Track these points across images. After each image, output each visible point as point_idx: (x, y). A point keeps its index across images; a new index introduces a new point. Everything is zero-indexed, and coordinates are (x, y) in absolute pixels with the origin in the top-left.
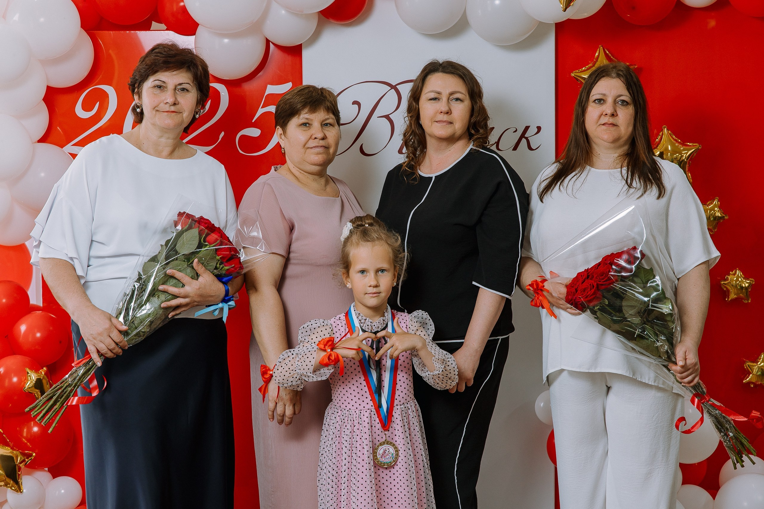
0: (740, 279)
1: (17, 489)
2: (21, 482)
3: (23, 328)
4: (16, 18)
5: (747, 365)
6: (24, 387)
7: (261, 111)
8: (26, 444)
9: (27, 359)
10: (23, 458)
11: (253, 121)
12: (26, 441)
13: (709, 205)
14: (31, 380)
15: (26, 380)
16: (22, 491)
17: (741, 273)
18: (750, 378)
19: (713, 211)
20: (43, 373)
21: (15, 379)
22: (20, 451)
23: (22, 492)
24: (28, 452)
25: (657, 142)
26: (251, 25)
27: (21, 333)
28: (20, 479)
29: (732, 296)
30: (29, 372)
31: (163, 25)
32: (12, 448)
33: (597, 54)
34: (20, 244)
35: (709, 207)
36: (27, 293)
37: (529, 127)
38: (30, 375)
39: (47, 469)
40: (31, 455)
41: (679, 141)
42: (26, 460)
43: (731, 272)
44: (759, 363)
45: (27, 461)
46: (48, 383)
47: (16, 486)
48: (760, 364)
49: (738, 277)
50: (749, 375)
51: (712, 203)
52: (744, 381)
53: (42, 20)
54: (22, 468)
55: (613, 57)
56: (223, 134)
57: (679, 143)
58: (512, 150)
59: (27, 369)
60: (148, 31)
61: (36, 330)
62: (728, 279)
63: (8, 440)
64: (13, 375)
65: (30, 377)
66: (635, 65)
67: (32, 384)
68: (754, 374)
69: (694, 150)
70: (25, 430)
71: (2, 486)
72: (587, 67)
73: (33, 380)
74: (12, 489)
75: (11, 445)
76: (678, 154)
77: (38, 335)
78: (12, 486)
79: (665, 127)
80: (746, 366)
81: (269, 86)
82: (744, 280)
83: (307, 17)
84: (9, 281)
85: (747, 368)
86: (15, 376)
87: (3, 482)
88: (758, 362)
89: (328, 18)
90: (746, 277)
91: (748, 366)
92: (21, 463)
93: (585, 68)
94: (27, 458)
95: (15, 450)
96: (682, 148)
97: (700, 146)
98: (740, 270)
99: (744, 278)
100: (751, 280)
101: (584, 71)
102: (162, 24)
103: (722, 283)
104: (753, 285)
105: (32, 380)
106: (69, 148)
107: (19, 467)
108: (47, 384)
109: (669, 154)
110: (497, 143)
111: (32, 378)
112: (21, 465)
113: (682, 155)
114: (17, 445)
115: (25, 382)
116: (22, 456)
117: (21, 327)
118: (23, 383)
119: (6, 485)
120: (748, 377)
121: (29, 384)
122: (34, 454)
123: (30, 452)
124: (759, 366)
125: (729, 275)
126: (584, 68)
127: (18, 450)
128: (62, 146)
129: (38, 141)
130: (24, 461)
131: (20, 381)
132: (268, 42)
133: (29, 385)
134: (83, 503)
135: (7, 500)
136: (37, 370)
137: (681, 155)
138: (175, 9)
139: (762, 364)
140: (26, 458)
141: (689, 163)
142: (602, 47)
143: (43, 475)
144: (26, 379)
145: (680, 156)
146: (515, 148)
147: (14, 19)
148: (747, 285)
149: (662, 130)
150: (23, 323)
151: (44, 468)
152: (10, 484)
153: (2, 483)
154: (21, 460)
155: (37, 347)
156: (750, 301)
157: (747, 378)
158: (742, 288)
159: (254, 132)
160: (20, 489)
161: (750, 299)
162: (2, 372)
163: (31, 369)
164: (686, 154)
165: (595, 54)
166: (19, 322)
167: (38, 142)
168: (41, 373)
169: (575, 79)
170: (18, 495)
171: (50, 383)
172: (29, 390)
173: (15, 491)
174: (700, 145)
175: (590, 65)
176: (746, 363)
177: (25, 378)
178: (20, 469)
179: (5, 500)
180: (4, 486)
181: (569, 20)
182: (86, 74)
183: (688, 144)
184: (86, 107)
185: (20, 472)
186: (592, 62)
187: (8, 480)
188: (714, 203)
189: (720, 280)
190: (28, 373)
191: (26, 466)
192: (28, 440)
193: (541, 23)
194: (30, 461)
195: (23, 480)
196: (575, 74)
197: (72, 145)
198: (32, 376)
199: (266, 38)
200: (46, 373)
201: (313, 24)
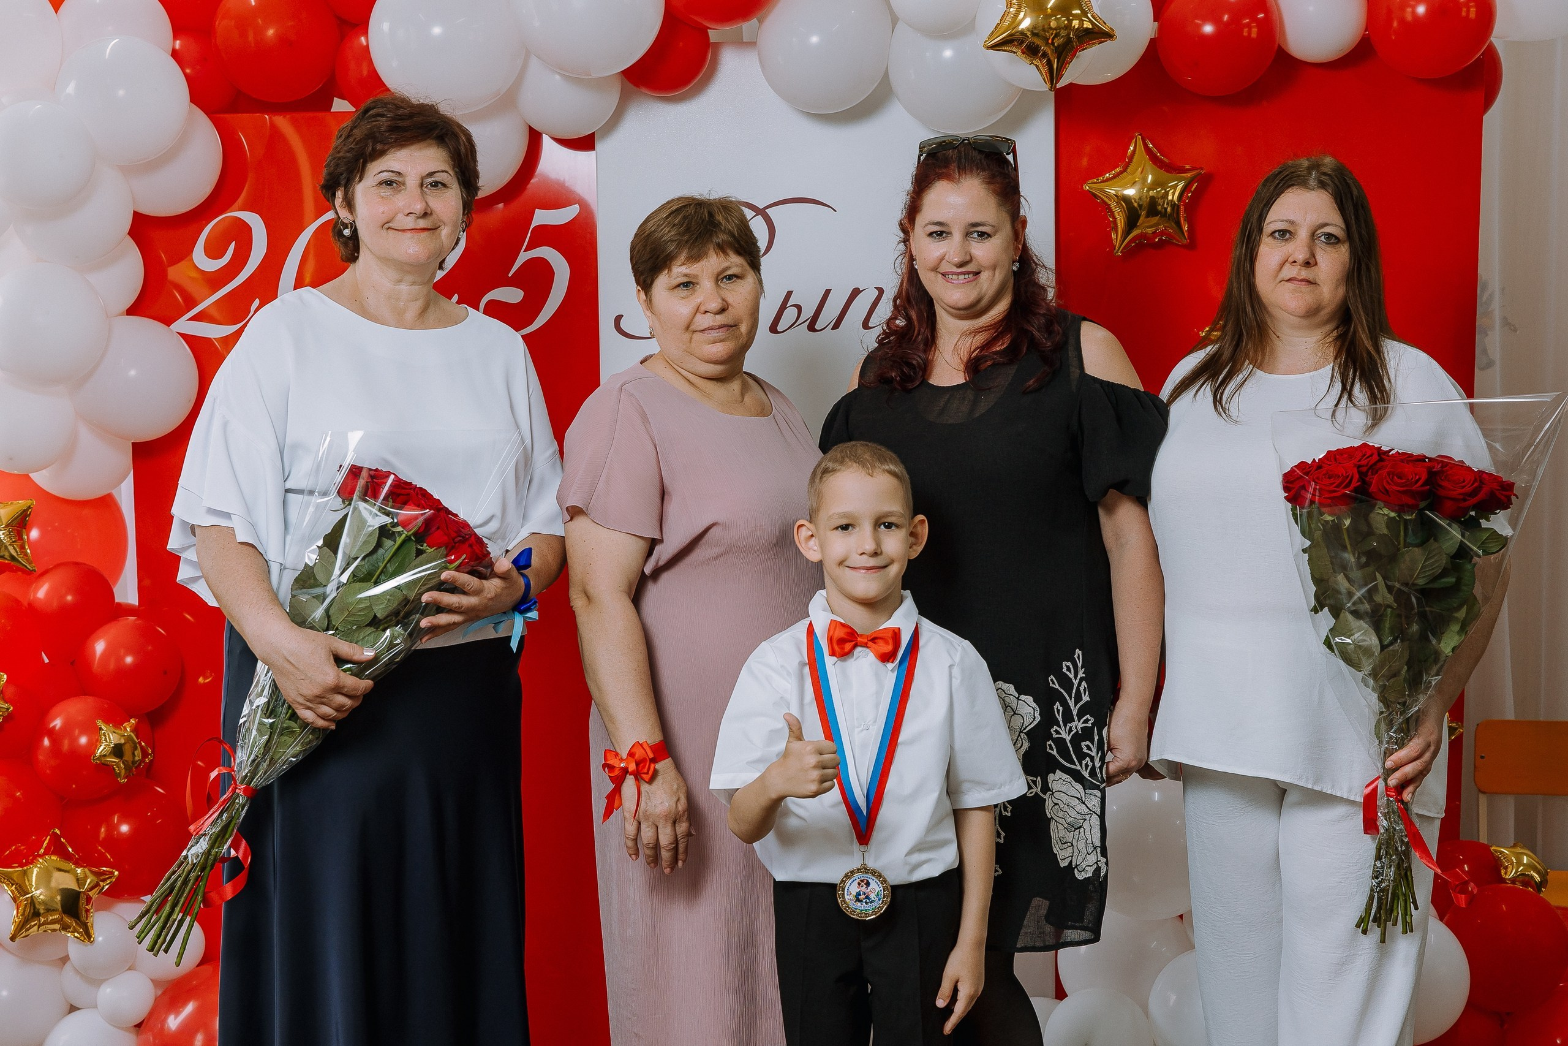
1: (86, 937)
2: (92, 925)
3: (100, 647)
4: (71, 89)
6: (94, 753)
7: (523, 257)
8: (103, 854)
9: (101, 703)
10: (96, 880)
11: (510, 275)
12: (102, 850)
14: (107, 742)
15: (99, 742)
16: (92, 939)
20: (128, 729)
21: (83, 740)
22: (90, 868)
23: (93, 941)
24: (104, 869)
26: (494, 100)
27: (96, 656)
28: (89, 918)
30: (102, 727)
32: (78, 864)
33: (1132, 148)
34: (102, 496)
38: (104, 734)
40: (112, 873)
42: (101, 883)
45: (104, 886)
46: (138, 745)
47: (81, 930)
53: (121, 92)
54: (93, 899)
55: (1161, 155)
59: (100, 720)
61: (122, 652)
63: (70, 850)
64: (77, 731)
65: (105, 736)
66: (1201, 169)
67: (108, 749)
70: (103, 830)
71: (57, 930)
72: (1113, 172)
73: (110, 743)
74: (75, 936)
75: (73, 857)
77: (129, 660)
78: (75, 931)
81: (537, 211)
83: (602, 82)
84: (76, 564)
86: (82, 733)
87: (58, 924)
89: (636, 83)
92: (91, 889)
93: (1110, 174)
94: (104, 880)
95: (82, 867)
101: (1108, 180)
106: (184, 325)
107: (87, 896)
108: (135, 748)
111: (109, 737)
112: (91, 893)
114: (86, 858)
115: (98, 745)
117: (95, 645)
118: (93, 748)
119: (65, 928)
121: (103, 749)
122: (116, 873)
123: (110, 869)
126: (1107, 175)
127: (85, 867)
128: (168, 321)
129: (127, 310)
130: (97, 885)
131: (90, 743)
132: (535, 133)
133: (102, 751)
134: (207, 959)
135: (68, 955)
136: (116, 721)
138: (365, 73)
140: (101, 881)
142: (1140, 136)
144: (97, 740)
147: (67, 91)
150: (99, 638)
151: (138, 898)
152: (70, 927)
153: (57, 926)
154: (91, 885)
155: (123, 682)
159: (512, 295)
160: (89, 936)
162: (58, 727)
163: (107, 721)
165: (1129, 148)
166: (93, 636)
167: (127, 315)
168: (125, 728)
169: (1091, 195)
170: (86, 946)
171: (142, 747)
172: (103, 760)
173: (81, 940)
175: (1118, 170)
177: (97, 737)
178: (89, 900)
179: (65, 955)
180: (60, 930)
182: (209, 191)
184: (214, 252)
185: (90, 906)
186: (1124, 163)
187: (67, 920)
190: (101, 729)
191: (101, 894)
192: (108, 848)
193: (1025, 92)
194: (107, 887)
195: (95, 919)
196: (1090, 185)
197: (188, 320)
198: (108, 734)
199: (530, 126)
200: (135, 730)
201: (612, 99)
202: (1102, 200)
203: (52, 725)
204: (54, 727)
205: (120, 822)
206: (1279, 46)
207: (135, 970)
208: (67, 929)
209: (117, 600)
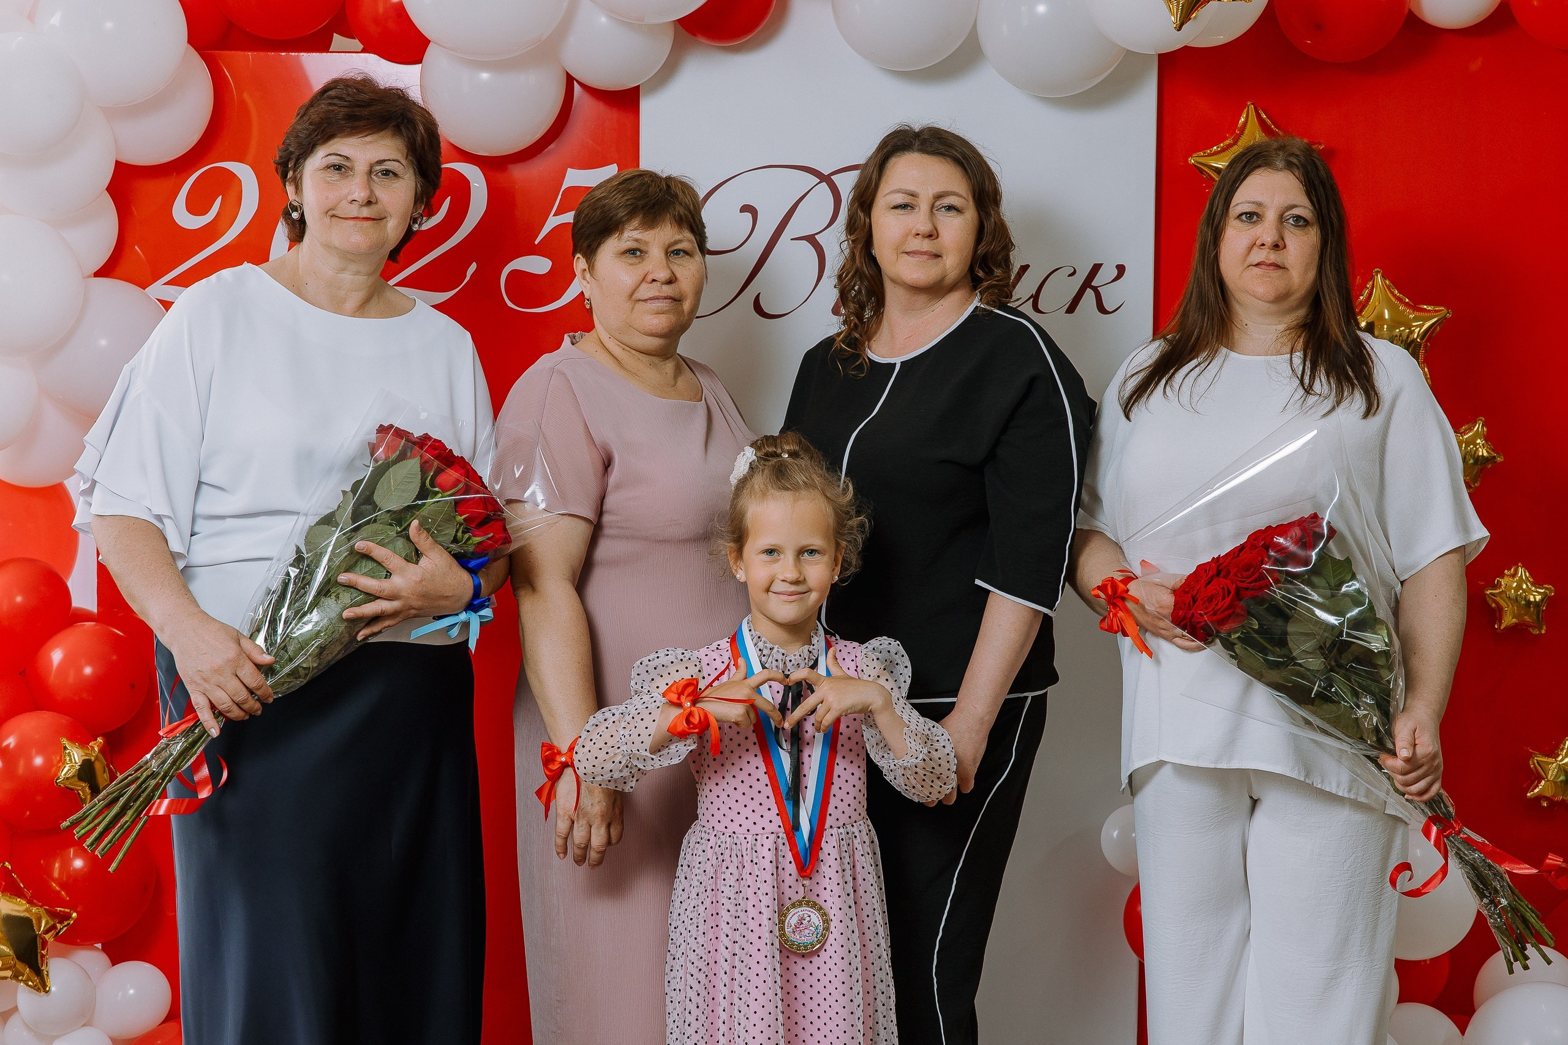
0: (1524, 586)
1: (40, 986)
2: (47, 972)
3: (57, 656)
4: (56, 20)
5: (1535, 761)
6: (56, 775)
7: (553, 222)
8: (58, 893)
9: (64, 720)
10: (51, 923)
11: (536, 242)
12: (57, 888)
13: (1464, 433)
14: (71, 763)
15: (61, 763)
16: (47, 989)
17: (1527, 574)
18: (1540, 787)
19: (1472, 446)
20: (96, 749)
21: (38, 761)
22: (47, 907)
23: (48, 991)
24: (62, 909)
25: (1361, 301)
26: (533, 47)
27: (52, 665)
28: (44, 966)
29: (1508, 620)
30: (67, 746)
31: (357, 41)
32: (30, 902)
33: (1243, 120)
34: (52, 484)
35: (1465, 437)
36: (66, 584)
37: (1101, 265)
38: (69, 752)
39: (99, 946)
40: (68, 917)
41: (1407, 300)
42: (59, 926)
43: (1506, 571)
44: (1560, 758)
45: (61, 929)
46: (107, 770)
47: (36, 978)
48: (1563, 760)
49: (1521, 582)
50: (1539, 782)
51: (1470, 429)
52: (1529, 795)
53: (109, 25)
54: (49, 944)
55: (1276, 127)
56: (473, 267)
57: (1407, 304)
58: (1066, 313)
59: (65, 740)
60: (325, 54)
61: (83, 661)
62: (1501, 585)
63: (22, 885)
64: (33, 751)
65: (70, 756)
66: (1320, 144)
67: (73, 771)
68: (1548, 781)
69: (1436, 319)
70: (57, 865)
71: (8, 978)
72: (1222, 145)
73: (76, 763)
74: (28, 985)
75: (27, 895)
76: (1403, 328)
77: (88, 671)
78: (29, 979)
79: (1377, 272)
80: (1534, 764)
81: (570, 171)
82: (1533, 589)
83: (653, 30)
84: (29, 560)
85: (1535, 766)
86: (39, 753)
87: (9, 971)
88: (1558, 755)
89: (694, 34)
90: (1538, 581)
91: (1536, 764)
92: (47, 932)
93: (1218, 147)
94: (61, 922)
95: (36, 906)
96: (1411, 316)
97: (1448, 313)
98: (1526, 567)
99: (1533, 584)
100: (1546, 589)
101: (1217, 153)
102: (355, 39)
103: (1488, 592)
104: (1550, 598)
105: (73, 762)
106: (159, 289)
107: (42, 939)
108: (104, 773)
109: (1385, 326)
110: (1035, 298)
111: (74, 758)
112: (47, 937)
113: (1412, 329)
114: (40, 894)
115: (60, 766)
116: (49, 919)
117: (52, 654)
118: (54, 769)
119: (16, 976)
120: (1537, 786)
121: (66, 771)
122: (74, 915)
123: (66, 910)
124: (1561, 763)
125: (1503, 578)
126: (1215, 148)
127: (41, 906)
128: (143, 285)
129: (94, 273)
130: (53, 927)
131: (48, 763)
132: (570, 80)
133: (67, 773)
134: (172, 1015)
135: (16, 1007)
136: (82, 739)
137: (1410, 329)
138: (381, 10)
139: (1567, 760)
140: (58, 923)
141: (1426, 346)
142: (1252, 106)
143: (92, 958)
144: (60, 760)
145: (1407, 331)
146: (1071, 309)
147: (51, 23)
148: (1538, 598)
149: (1372, 278)
150: (57, 647)
151: (92, 945)
152: (23, 976)
153: (9, 973)
154: (48, 926)
155: (85, 695)
156: (1543, 632)
157: (1535, 789)
158: (1529, 603)
159: (538, 265)
160: (42, 986)
161: (1544, 627)
162: (12, 746)
163: (72, 740)
164: (1419, 328)
165: (1240, 119)
166: (50, 643)
167: (94, 277)
168: (93, 748)
169: (1197, 170)
170: (41, 997)
171: (110, 770)
172: (67, 783)
173: (34, 990)
174: (1448, 309)
175: (1227, 142)
176: (1534, 758)
177: (58, 758)
178: (45, 943)
179: (12, 1006)
180: (11, 978)
181: (1186, 50)
182: (196, 137)
183: (1425, 307)
184: (196, 206)
185: (46, 951)
186: (1232, 135)
187: (20, 966)
188: (1475, 429)
189: (1484, 588)
190: (65, 748)
191: (58, 938)
192: (63, 886)
193: (1129, 53)
194: (65, 929)
195: (50, 968)
196: (1198, 159)
197: (164, 284)
198: (73, 754)
199: (567, 73)
200: (102, 751)
201: (664, 46)
202: (1209, 175)
203: (5, 744)
204: (8, 745)
205: (76, 856)
206: (1410, 11)
207: (90, 1025)
208: (18, 977)
209: (76, 603)
